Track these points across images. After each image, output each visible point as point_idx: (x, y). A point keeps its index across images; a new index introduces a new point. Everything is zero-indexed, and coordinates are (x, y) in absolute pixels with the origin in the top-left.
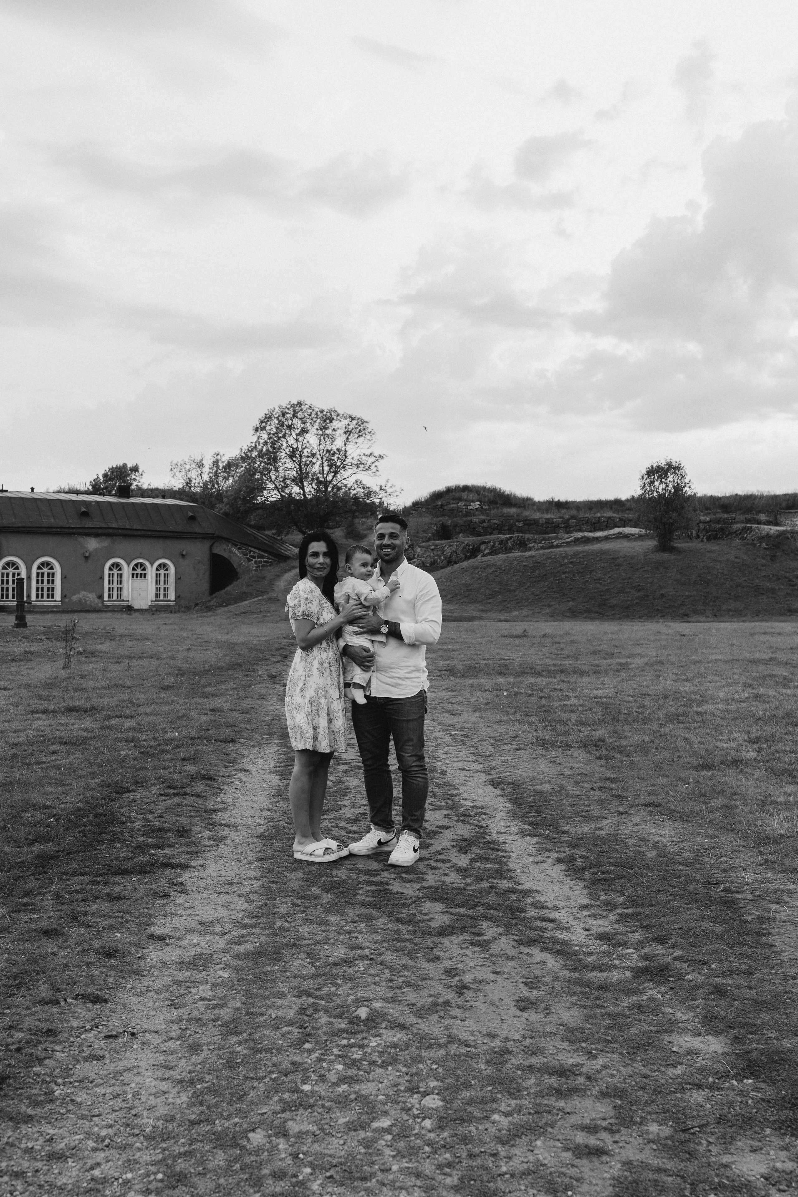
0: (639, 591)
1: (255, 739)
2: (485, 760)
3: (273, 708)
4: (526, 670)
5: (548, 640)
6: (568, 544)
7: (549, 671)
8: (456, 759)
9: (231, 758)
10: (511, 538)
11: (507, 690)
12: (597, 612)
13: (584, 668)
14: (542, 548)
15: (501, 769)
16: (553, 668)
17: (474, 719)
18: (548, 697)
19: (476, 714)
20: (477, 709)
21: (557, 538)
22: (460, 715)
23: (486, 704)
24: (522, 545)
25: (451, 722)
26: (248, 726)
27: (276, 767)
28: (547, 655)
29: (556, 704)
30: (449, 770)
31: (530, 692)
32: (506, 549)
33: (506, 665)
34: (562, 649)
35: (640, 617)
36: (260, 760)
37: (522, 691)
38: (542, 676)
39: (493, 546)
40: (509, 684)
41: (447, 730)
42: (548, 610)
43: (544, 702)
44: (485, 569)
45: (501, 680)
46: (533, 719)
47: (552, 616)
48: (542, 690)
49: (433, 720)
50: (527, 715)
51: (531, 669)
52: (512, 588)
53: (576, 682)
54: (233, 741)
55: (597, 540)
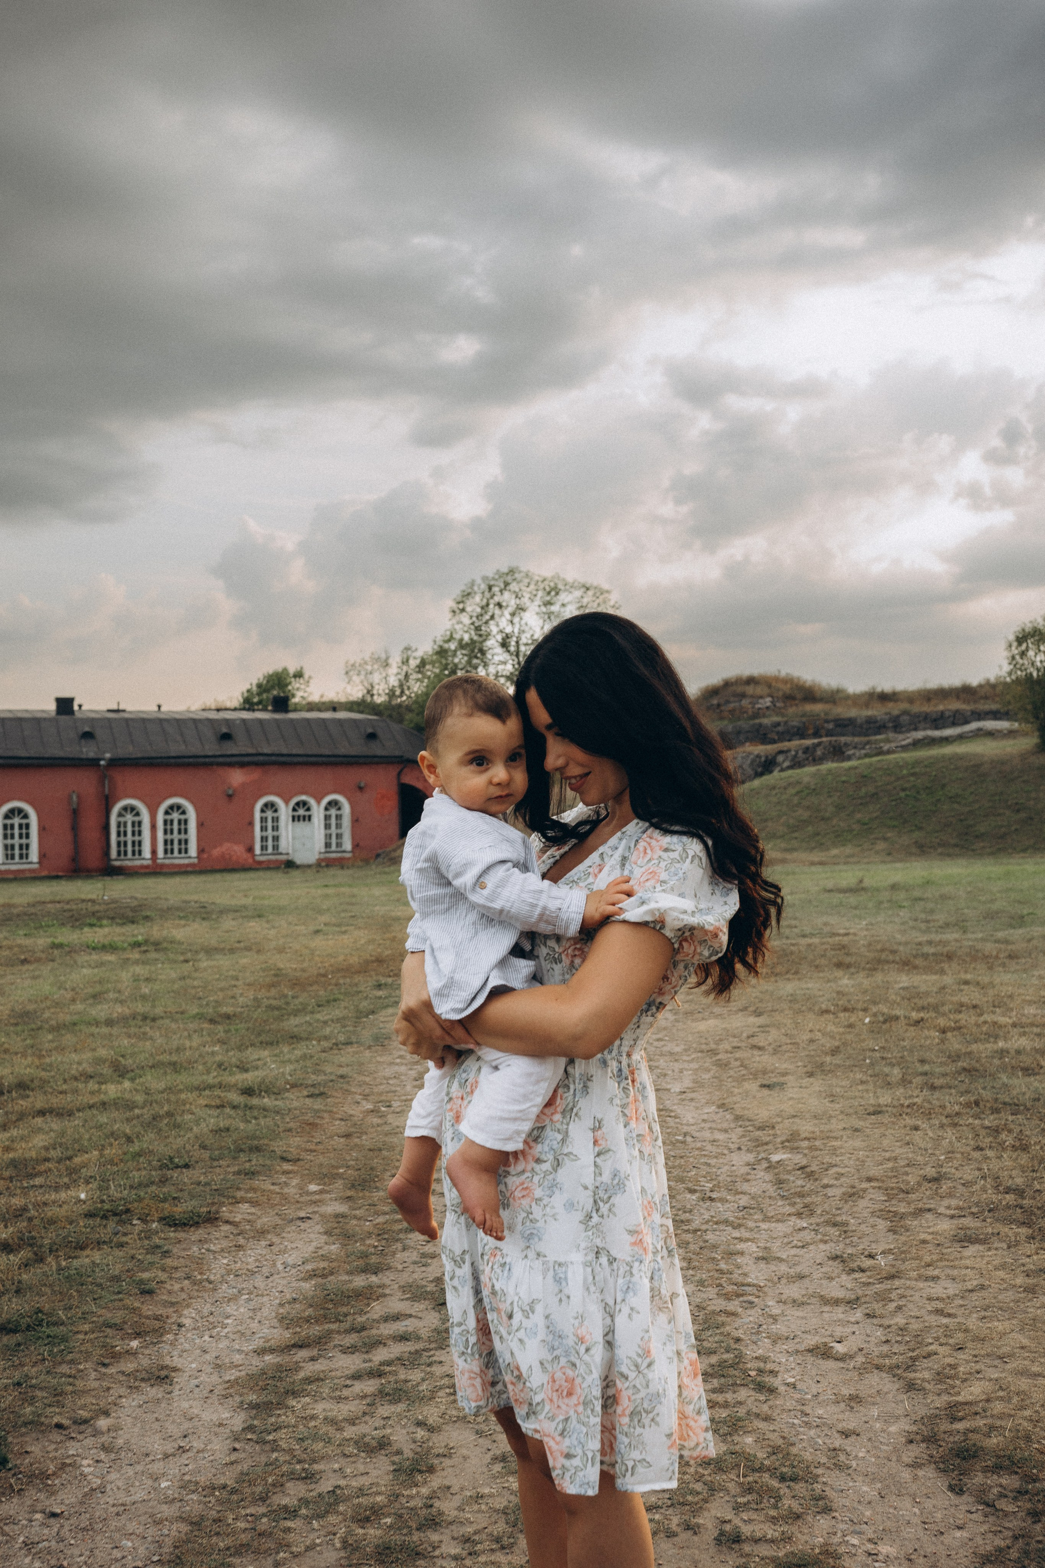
0: (1018, 811)
1: (285, 1197)
2: (883, 1298)
3: (388, 1072)
4: (883, 956)
5: (902, 895)
6: (905, 748)
7: (925, 956)
8: (794, 1291)
9: (148, 1309)
10: (819, 744)
11: (865, 1010)
12: (956, 845)
13: (989, 948)
14: (867, 756)
15: (945, 1356)
16: (932, 950)
17: (815, 1104)
18: (960, 1028)
19: (817, 1084)
20: (815, 1070)
21: (888, 741)
22: (781, 1085)
23: (835, 1051)
24: (838, 753)
25: (763, 1115)
26: (294, 1143)
27: (261, 1352)
28: (911, 923)
29: (983, 1049)
30: (780, 1357)
31: (915, 1015)
32: (814, 760)
33: (844, 947)
34: (932, 911)
35: (1024, 850)
36: (239, 1310)
37: (898, 1012)
38: (915, 967)
39: (795, 756)
40: (865, 992)
41: (759, 1144)
42: (881, 845)
43: (955, 1043)
44: (785, 788)
45: (846, 982)
46: (952, 1101)
47: (889, 854)
48: (935, 1008)
49: (722, 1106)
50: (933, 1088)
51: (893, 952)
52: (827, 815)
53: (992, 985)
54: (212, 1219)
55: (946, 740)
